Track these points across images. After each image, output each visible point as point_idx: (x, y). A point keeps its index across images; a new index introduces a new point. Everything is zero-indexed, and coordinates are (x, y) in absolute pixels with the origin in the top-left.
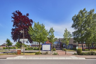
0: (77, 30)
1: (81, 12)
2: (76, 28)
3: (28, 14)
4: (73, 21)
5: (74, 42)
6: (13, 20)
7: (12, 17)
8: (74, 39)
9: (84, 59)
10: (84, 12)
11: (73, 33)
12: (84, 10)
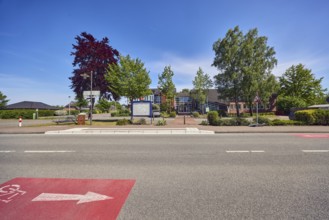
0: (224, 71)
1: (230, 34)
2: (222, 67)
3: (107, 39)
4: (214, 52)
5: (220, 98)
6: (75, 51)
7: (75, 47)
8: (220, 90)
9: (212, 133)
10: (236, 34)
11: (215, 77)
12: (236, 30)
